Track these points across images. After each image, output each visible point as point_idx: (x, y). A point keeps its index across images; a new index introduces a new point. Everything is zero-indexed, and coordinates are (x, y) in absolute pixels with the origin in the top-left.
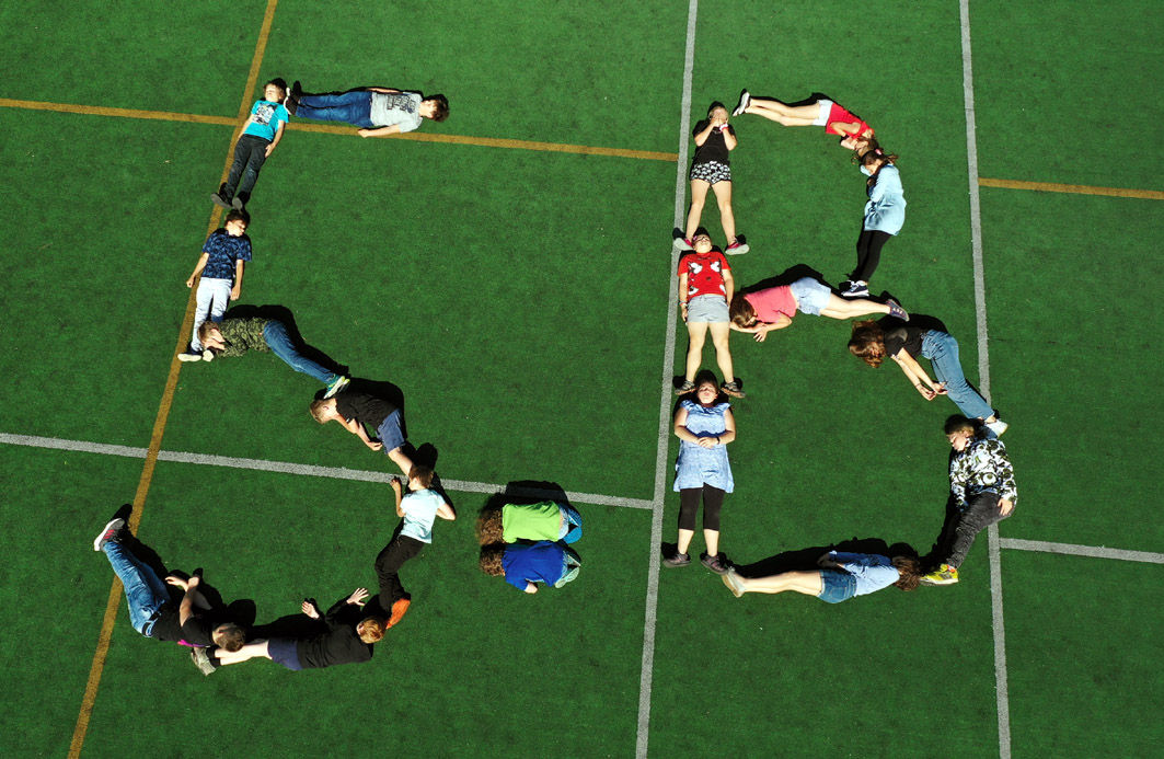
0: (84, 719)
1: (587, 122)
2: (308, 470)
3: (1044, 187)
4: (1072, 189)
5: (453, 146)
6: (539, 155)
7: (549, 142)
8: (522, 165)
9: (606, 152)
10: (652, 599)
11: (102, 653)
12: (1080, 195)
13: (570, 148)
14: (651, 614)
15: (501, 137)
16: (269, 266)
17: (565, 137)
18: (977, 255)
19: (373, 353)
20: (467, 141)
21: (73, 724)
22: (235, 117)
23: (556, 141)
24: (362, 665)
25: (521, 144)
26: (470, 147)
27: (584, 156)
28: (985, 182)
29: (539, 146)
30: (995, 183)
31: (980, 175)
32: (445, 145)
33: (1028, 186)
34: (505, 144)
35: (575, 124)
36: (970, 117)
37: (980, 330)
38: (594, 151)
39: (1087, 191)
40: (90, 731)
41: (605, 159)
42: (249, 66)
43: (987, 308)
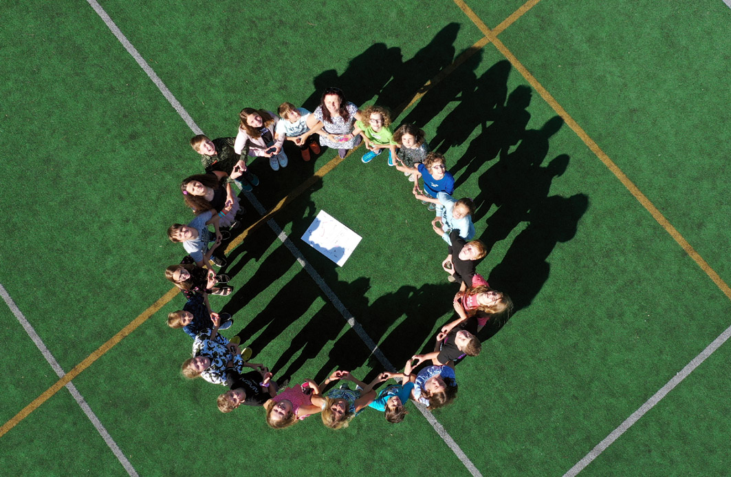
0: (117, 339)
1: (710, 229)
6: (657, 228)
7: (671, 223)
8: (639, 224)
9: (701, 264)
11: (152, 310)
13: (680, 240)
15: (644, 192)
17: (684, 229)
20: (619, 175)
21: (111, 334)
22: (490, 29)
23: (677, 227)
25: (651, 208)
26: (616, 180)
27: (684, 254)
29: (661, 219)
34: (641, 199)
35: (700, 226)
38: (695, 257)
40: (115, 349)
41: (696, 268)
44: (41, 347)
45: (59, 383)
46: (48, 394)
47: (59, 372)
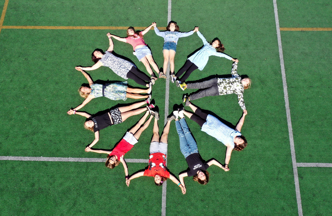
3: (304, 29)
4: (315, 29)
10: (164, 198)
12: (318, 31)
14: (164, 204)
18: (281, 56)
28: (282, 29)
30: (286, 29)
31: (280, 27)
32: (79, 30)
33: (299, 29)
36: (275, 6)
37: (284, 84)
39: (320, 29)
43: (286, 76)
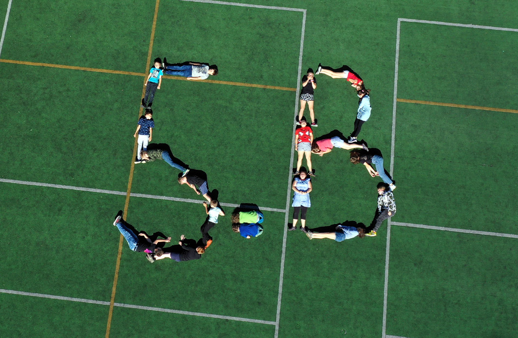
0: (116, 276)
1: (265, 75)
2: (178, 199)
3: (418, 102)
4: (428, 103)
5: (219, 85)
6: (249, 89)
7: (253, 83)
8: (243, 92)
9: (272, 88)
10: (285, 240)
11: (119, 256)
12: (430, 105)
13: (259, 86)
14: (284, 245)
15: (236, 81)
16: (160, 129)
17: (258, 82)
18: (394, 127)
19: (196, 160)
20: (225, 83)
21: (113, 276)
22: (144, 73)
23: (255, 83)
24: (198, 260)
25: (243, 84)
26: (225, 85)
27: (264, 89)
28: (399, 100)
29: (249, 85)
30: (402, 100)
31: (397, 98)
32: (217, 84)
33: (413, 102)
34: (238, 84)
35: (262, 77)
36: (396, 75)
37: (392, 153)
38: (268, 87)
39: (432, 104)
40: (119, 279)
41: (272, 90)
42: (147, 52)
43: (395, 146)
44: (94, 302)
45: (110, 307)
46: (110, 314)
47: (107, 303)
